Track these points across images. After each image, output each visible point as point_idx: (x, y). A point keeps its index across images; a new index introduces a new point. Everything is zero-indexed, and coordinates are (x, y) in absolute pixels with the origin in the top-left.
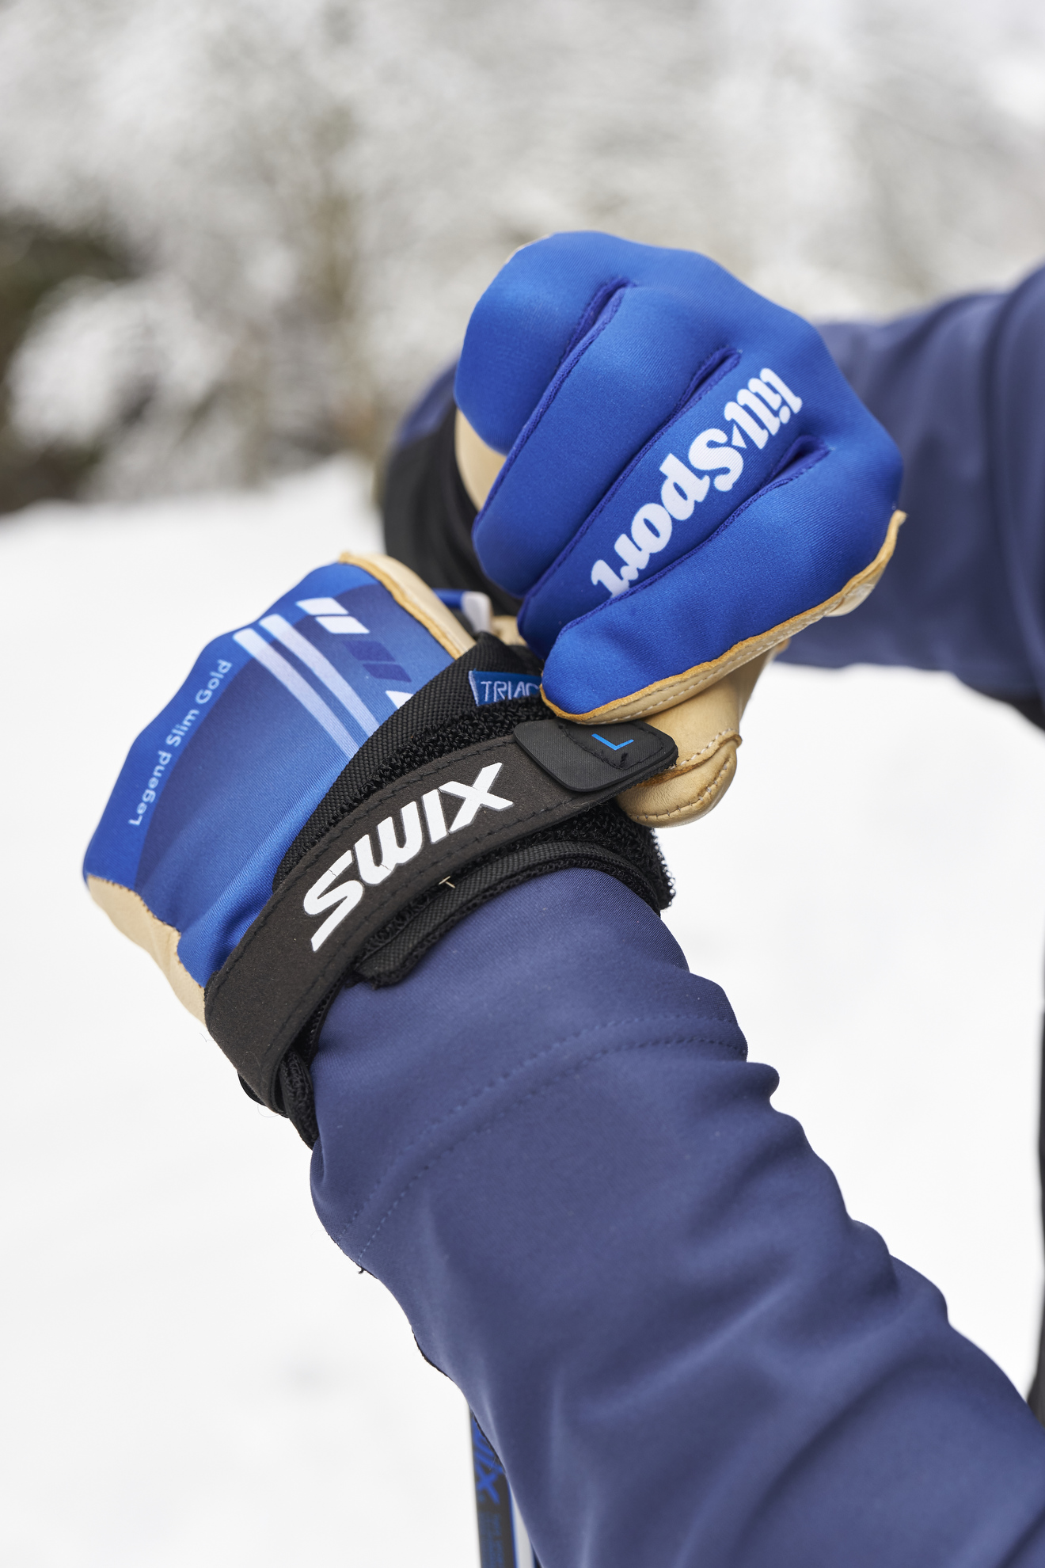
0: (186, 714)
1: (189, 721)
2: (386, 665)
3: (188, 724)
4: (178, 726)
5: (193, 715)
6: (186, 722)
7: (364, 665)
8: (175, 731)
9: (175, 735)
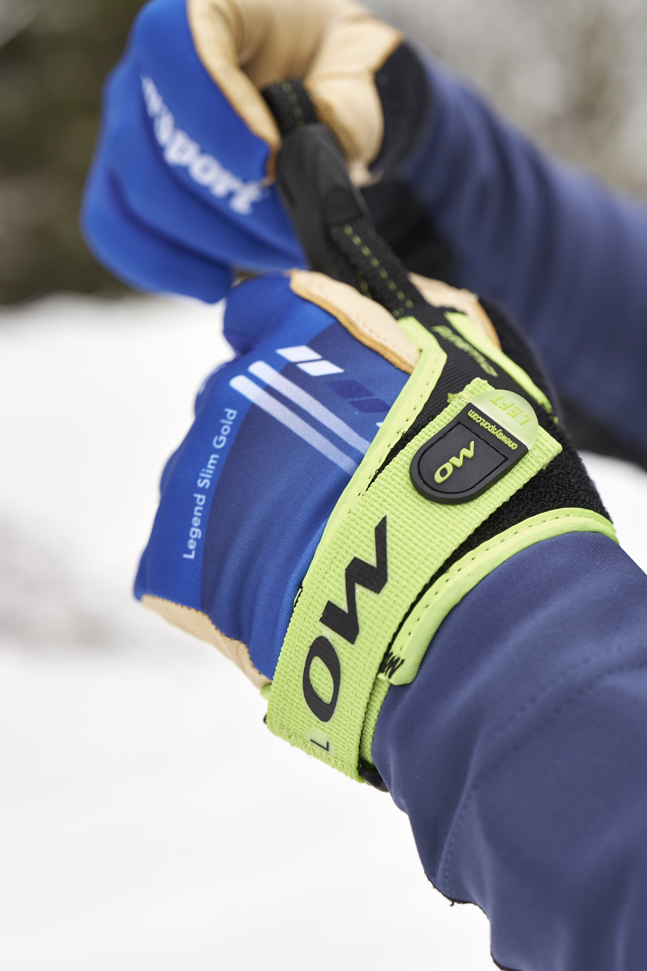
0: (208, 459)
1: (212, 464)
2: (368, 400)
3: (213, 467)
4: (203, 470)
5: (214, 459)
6: (209, 466)
7: (350, 403)
8: (202, 475)
9: (203, 478)
